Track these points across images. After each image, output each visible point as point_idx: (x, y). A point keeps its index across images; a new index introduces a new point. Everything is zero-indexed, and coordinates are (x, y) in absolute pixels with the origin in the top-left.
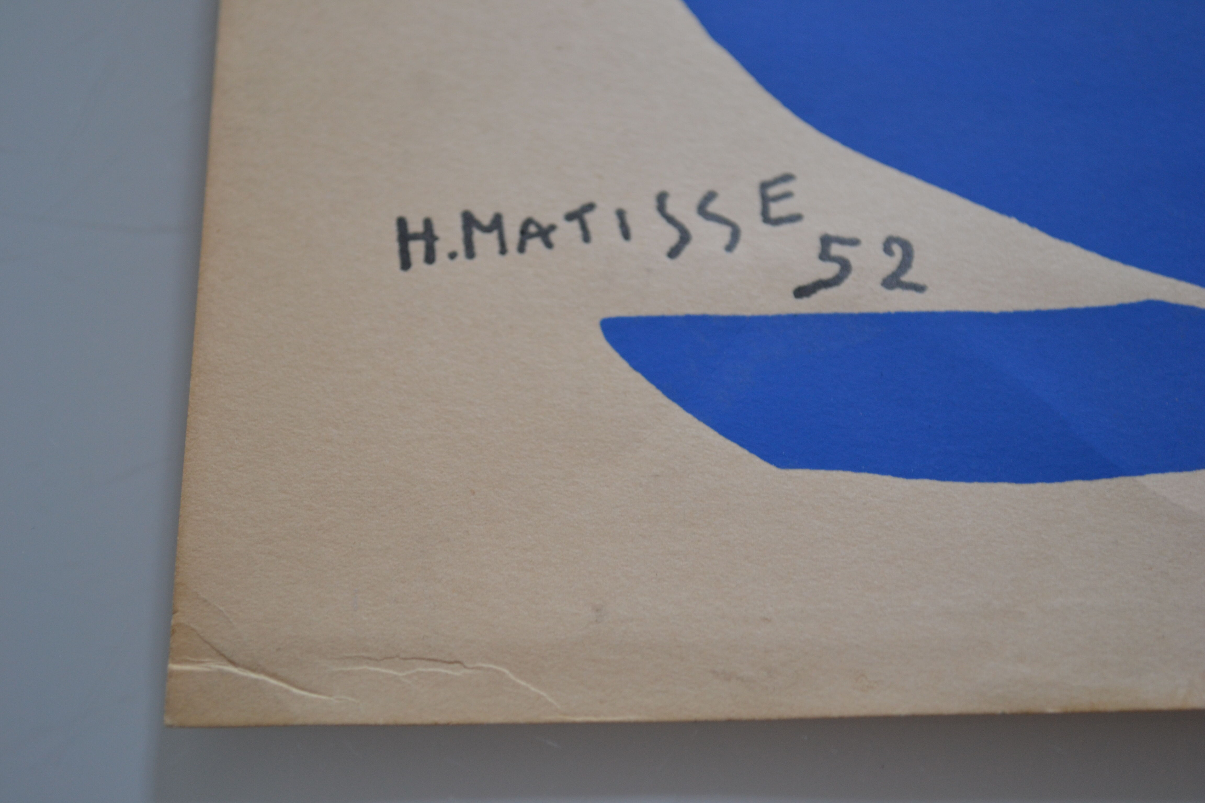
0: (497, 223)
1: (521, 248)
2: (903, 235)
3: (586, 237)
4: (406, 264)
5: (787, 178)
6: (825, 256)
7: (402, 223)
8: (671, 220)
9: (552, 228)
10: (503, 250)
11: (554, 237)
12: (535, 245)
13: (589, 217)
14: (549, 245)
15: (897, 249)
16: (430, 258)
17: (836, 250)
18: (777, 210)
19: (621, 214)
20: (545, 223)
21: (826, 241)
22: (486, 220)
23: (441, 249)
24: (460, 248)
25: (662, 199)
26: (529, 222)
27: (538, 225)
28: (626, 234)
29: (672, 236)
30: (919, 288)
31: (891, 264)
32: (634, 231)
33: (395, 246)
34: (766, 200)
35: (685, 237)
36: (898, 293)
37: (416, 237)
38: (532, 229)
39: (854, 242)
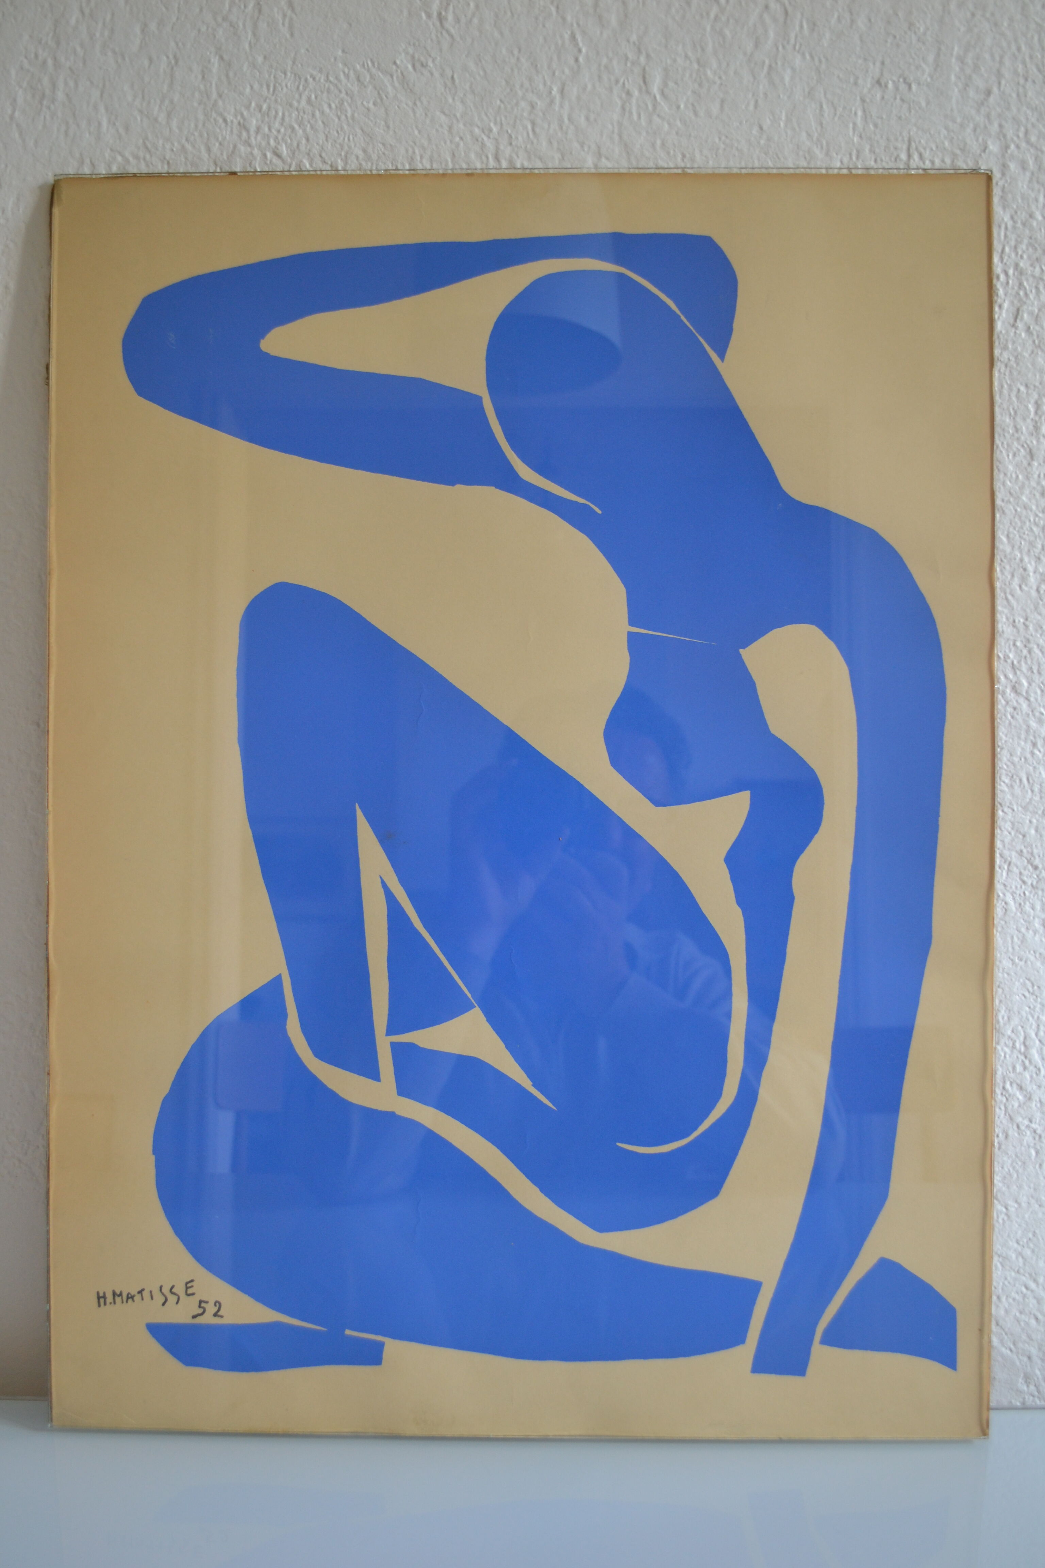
0: (121, 1295)
1: (127, 1302)
2: (219, 1301)
3: (143, 1299)
4: (99, 1306)
5: (192, 1281)
6: (200, 1306)
7: (98, 1293)
8: (163, 1294)
9: (134, 1296)
10: (123, 1302)
11: (135, 1298)
12: (130, 1301)
13: (143, 1292)
14: (134, 1301)
15: (217, 1304)
16: (105, 1304)
17: (203, 1305)
18: (190, 1291)
19: (151, 1292)
20: (133, 1294)
21: (201, 1302)
22: (118, 1292)
23: (108, 1301)
24: (112, 1301)
25: (161, 1287)
26: (129, 1294)
27: (131, 1295)
28: (152, 1298)
29: (163, 1300)
30: (222, 1317)
31: (216, 1309)
32: (154, 1297)
33: (96, 1300)
34: (187, 1288)
35: (166, 1300)
36: (217, 1318)
37: (102, 1297)
38: (130, 1296)
39: (207, 1302)
